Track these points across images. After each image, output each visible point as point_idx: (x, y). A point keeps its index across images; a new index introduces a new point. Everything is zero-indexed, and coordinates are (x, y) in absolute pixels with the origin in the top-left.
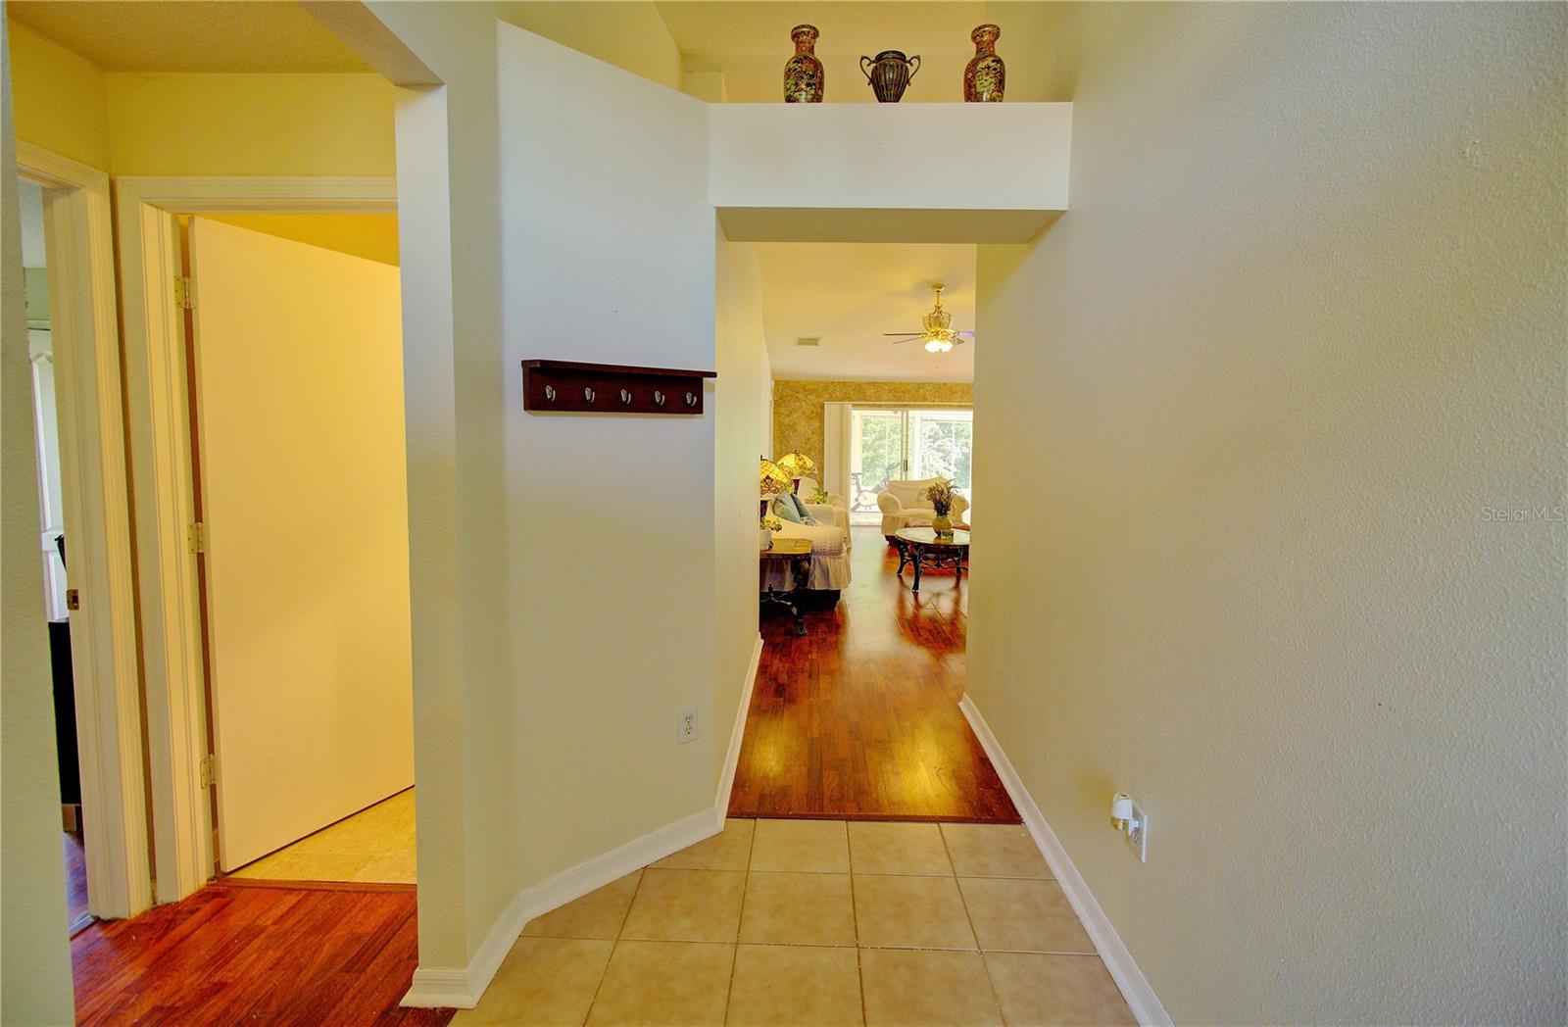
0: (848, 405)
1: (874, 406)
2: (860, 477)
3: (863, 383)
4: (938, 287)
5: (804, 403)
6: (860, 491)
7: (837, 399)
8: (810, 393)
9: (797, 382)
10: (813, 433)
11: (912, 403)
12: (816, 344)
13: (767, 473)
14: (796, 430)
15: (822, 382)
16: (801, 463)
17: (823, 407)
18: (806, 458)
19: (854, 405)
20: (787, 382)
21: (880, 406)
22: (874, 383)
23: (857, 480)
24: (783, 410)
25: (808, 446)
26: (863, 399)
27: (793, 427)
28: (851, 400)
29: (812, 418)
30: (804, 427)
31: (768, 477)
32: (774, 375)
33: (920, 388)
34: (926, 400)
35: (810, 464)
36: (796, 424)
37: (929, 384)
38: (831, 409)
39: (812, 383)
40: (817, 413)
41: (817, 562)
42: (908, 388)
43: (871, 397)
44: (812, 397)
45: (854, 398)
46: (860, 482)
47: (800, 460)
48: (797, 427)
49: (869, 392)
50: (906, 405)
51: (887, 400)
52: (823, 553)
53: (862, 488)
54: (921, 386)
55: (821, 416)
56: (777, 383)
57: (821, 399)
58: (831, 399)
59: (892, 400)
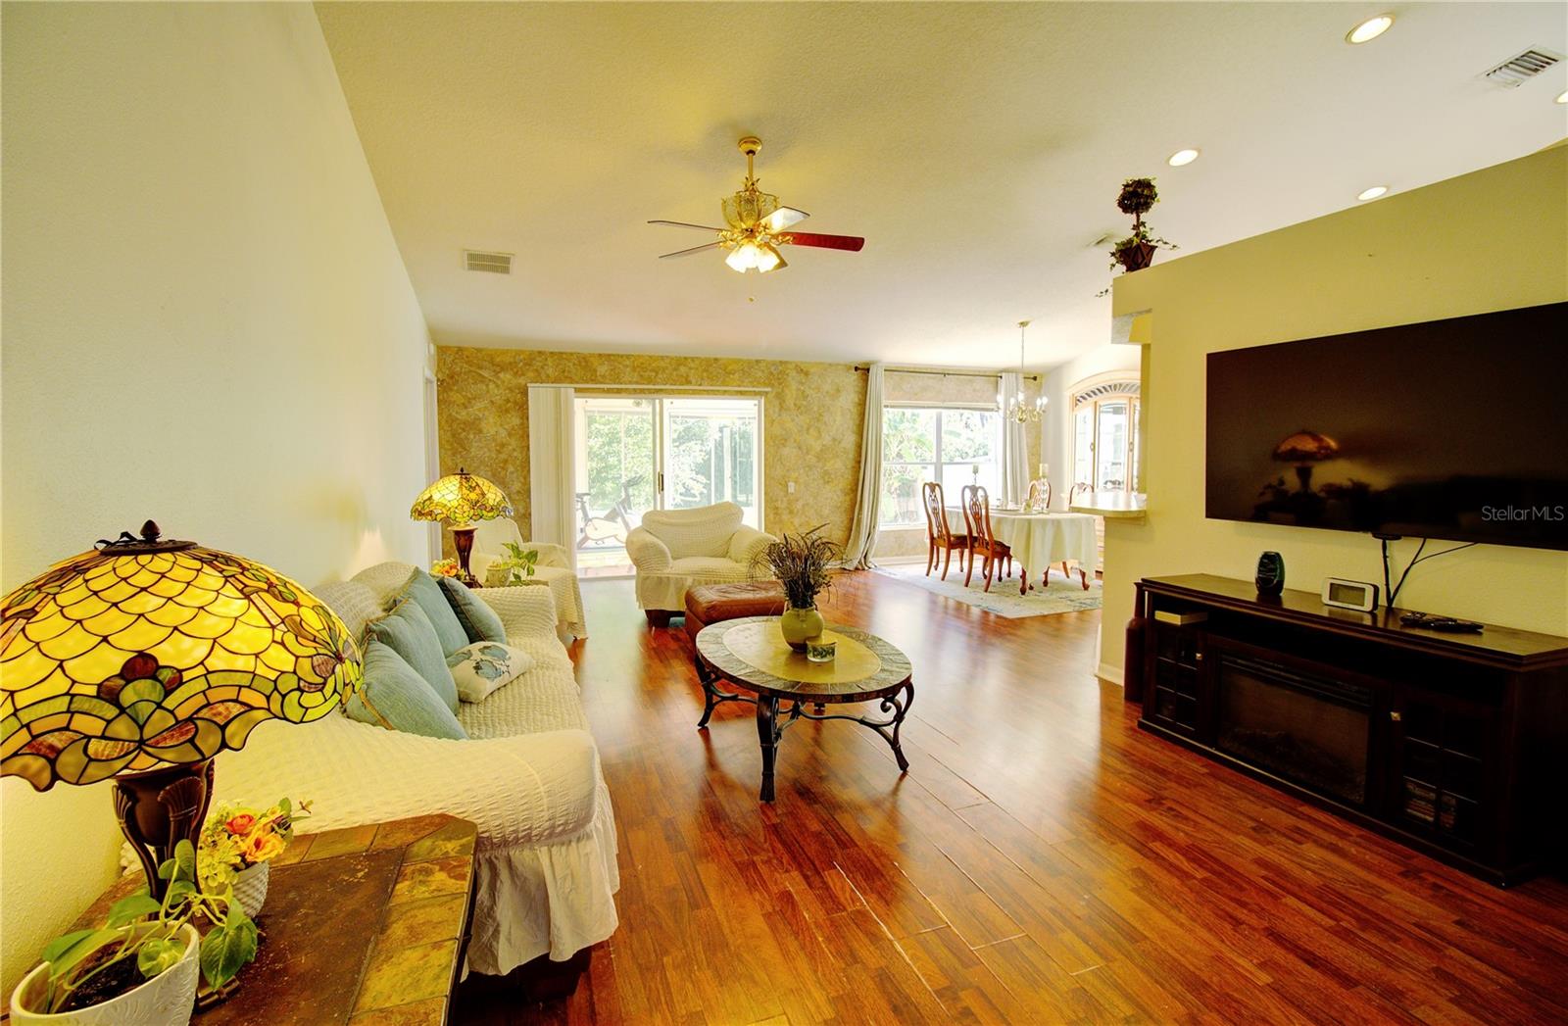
0: (568, 390)
1: (609, 391)
2: (586, 498)
3: (592, 355)
4: (749, 144)
5: (492, 386)
6: (587, 519)
7: (548, 380)
8: (502, 369)
9: (479, 350)
10: (510, 435)
11: (667, 387)
12: (506, 270)
13: (140, 638)
14: (481, 431)
15: (522, 352)
16: (473, 496)
17: (525, 393)
18: (485, 485)
19: (577, 390)
20: (460, 349)
21: (619, 391)
22: (609, 355)
23: (583, 503)
24: (455, 397)
25: (503, 456)
26: (593, 381)
27: (474, 425)
28: (572, 381)
29: (507, 411)
30: (494, 427)
31: (141, 666)
32: (433, 333)
33: (679, 365)
34: (689, 382)
35: (494, 495)
36: (480, 419)
37: (693, 359)
38: (539, 397)
39: (505, 352)
40: (516, 403)
41: (504, 874)
42: (662, 364)
43: (603, 376)
44: (506, 376)
45: (577, 379)
46: (587, 506)
47: (472, 489)
48: (483, 425)
49: (603, 369)
50: (658, 391)
51: (630, 383)
52: (528, 839)
53: (591, 514)
54: (681, 361)
55: (523, 408)
56: (442, 350)
57: (522, 381)
58: (538, 379)
59: (637, 383)
